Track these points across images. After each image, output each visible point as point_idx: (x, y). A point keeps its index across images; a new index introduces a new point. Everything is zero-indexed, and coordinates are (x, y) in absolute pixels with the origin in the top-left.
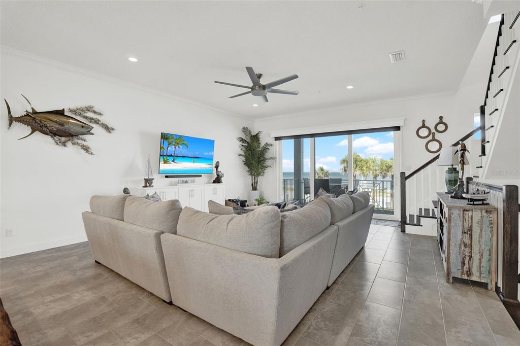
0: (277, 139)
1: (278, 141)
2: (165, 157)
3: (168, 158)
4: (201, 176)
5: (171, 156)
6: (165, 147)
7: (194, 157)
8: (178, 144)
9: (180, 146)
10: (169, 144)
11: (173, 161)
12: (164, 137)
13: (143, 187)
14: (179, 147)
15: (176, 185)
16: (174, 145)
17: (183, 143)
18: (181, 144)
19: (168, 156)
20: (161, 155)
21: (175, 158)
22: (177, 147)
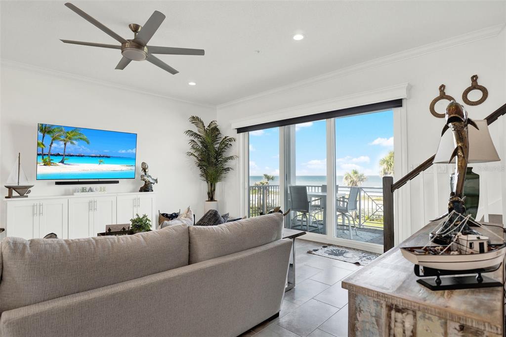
0: (240, 130)
2: (46, 157)
4: (117, 182)
5: (58, 155)
7: (100, 157)
8: (70, 139)
9: (74, 142)
10: (54, 139)
11: (62, 162)
12: (45, 130)
13: (7, 197)
14: (72, 143)
15: (73, 195)
16: (64, 141)
17: (81, 138)
18: (76, 140)
19: (52, 155)
20: (38, 155)
21: (65, 158)
22: (68, 144)
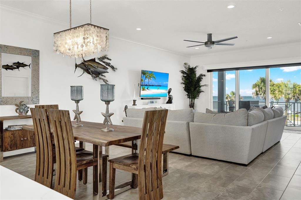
0: (209, 71)
1: (209, 73)
2: (143, 86)
3: (145, 86)
4: (160, 98)
5: (147, 85)
6: (144, 80)
8: (150, 77)
9: (151, 78)
10: (146, 78)
11: (147, 89)
12: (144, 73)
13: (133, 105)
14: (151, 79)
15: (147, 104)
16: (148, 78)
17: (153, 77)
18: (152, 77)
19: (145, 85)
20: (141, 85)
21: (149, 86)
22: (150, 79)
